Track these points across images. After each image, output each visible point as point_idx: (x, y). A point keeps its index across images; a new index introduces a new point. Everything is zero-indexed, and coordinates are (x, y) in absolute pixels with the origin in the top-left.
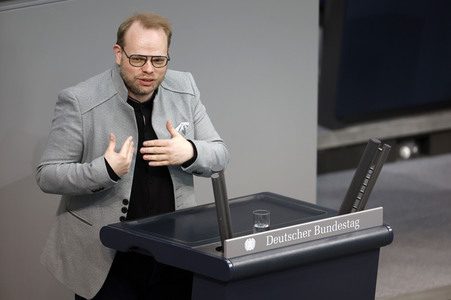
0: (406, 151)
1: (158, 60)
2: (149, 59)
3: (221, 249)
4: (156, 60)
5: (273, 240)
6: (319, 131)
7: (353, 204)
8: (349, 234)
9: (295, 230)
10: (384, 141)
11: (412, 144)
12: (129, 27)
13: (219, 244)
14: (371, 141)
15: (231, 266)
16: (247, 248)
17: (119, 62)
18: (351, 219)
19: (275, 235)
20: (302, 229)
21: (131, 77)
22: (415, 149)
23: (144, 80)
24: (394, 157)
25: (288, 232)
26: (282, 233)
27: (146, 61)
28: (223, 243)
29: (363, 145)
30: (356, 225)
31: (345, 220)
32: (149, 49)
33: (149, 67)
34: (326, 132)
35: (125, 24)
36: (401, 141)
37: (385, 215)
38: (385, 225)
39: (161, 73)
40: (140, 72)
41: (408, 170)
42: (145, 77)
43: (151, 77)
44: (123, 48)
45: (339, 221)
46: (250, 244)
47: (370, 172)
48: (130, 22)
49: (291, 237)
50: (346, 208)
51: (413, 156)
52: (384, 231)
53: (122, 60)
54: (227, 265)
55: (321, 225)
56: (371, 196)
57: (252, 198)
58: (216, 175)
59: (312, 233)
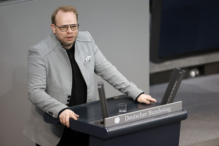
0: (193, 73)
1: (74, 26)
2: (69, 26)
3: (103, 123)
4: (73, 26)
5: (129, 118)
6: (150, 64)
7: (167, 100)
8: (166, 114)
9: (139, 113)
10: (182, 69)
11: (196, 70)
12: (56, 13)
13: (102, 120)
14: (176, 69)
15: (108, 131)
16: (116, 122)
17: (54, 32)
18: (166, 107)
19: (129, 115)
20: (142, 112)
21: (62, 37)
22: (198, 72)
23: (68, 38)
24: (187, 76)
25: (136, 114)
26: (133, 115)
27: (68, 28)
28: (104, 120)
29: (172, 71)
30: (169, 110)
31: (163, 108)
32: (69, 21)
33: (70, 30)
34: (153, 65)
35: (54, 13)
36: (191, 68)
37: (183, 105)
38: (183, 110)
39: (76, 33)
40: (66, 34)
41: (194, 82)
42: (69, 36)
43: (72, 36)
44: (55, 25)
45: (161, 108)
46: (117, 120)
47: (176, 84)
48: (57, 12)
49: (137, 117)
50: (164, 102)
51: (196, 76)
52: (183, 113)
53: (56, 30)
54: (106, 131)
55: (152, 110)
56: (176, 95)
57: (118, 97)
58: (100, 87)
59: (148, 114)
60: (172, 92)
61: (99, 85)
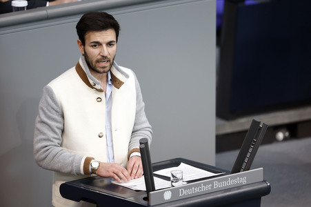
0: (280, 135)
3: (146, 199)
5: (184, 192)
7: (242, 165)
8: (239, 187)
9: (200, 185)
11: (285, 130)
13: (145, 195)
14: (254, 121)
16: (166, 198)
18: (240, 176)
19: (185, 188)
20: (205, 184)
22: (287, 134)
24: (272, 140)
25: (195, 186)
28: (148, 195)
30: (243, 181)
31: (236, 177)
34: (222, 122)
36: (277, 128)
38: (264, 181)
41: (283, 148)
45: (232, 178)
46: (168, 195)
49: (197, 190)
50: (236, 169)
51: (285, 139)
52: (264, 185)
57: (169, 162)
58: (143, 146)
59: (212, 187)
60: (247, 159)
61: (141, 143)
